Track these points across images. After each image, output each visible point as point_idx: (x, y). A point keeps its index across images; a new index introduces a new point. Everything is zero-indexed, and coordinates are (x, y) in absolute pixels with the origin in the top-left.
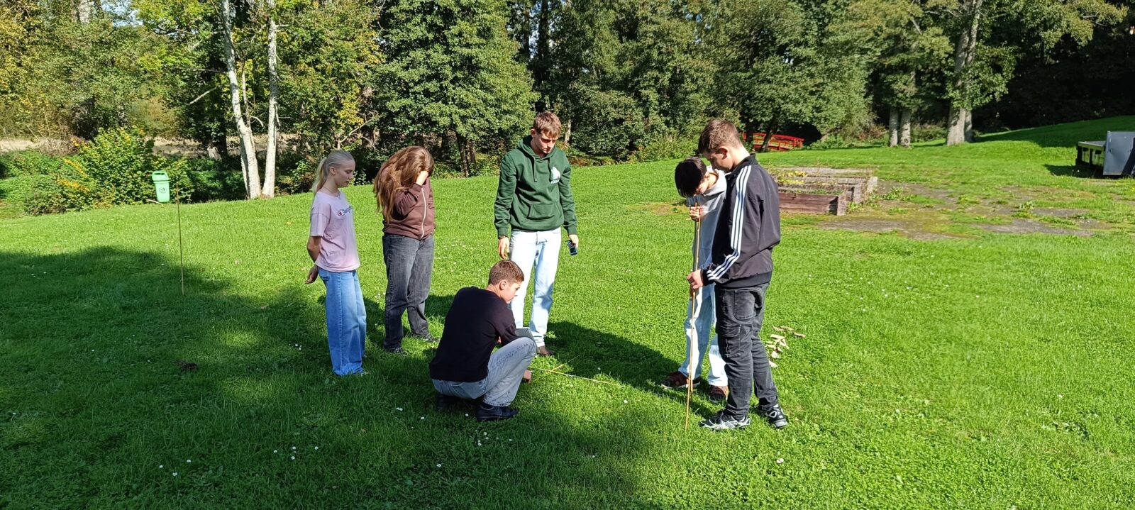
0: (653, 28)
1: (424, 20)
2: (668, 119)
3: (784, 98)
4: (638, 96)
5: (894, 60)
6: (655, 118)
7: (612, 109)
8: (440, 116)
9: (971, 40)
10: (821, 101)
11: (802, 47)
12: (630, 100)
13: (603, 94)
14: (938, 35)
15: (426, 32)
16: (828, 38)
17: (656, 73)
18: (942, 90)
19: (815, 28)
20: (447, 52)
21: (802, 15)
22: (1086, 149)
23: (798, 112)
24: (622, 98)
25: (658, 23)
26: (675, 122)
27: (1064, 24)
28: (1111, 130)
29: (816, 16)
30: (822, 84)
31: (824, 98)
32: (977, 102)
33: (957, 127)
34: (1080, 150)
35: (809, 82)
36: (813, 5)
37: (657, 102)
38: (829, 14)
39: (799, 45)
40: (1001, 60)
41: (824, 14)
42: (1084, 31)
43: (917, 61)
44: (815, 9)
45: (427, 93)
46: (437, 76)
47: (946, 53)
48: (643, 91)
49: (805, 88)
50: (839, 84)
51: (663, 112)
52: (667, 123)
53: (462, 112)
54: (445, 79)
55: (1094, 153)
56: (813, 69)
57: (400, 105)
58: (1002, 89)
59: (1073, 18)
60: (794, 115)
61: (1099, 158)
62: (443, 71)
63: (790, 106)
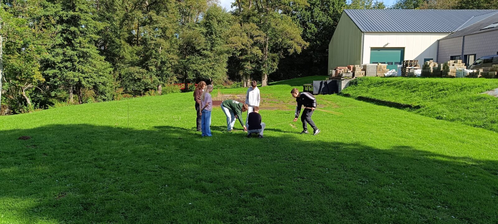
0: (154, 42)
1: (61, 36)
2: (160, 78)
3: (201, 70)
4: (148, 69)
5: (244, 57)
6: (155, 78)
7: (137, 74)
8: (74, 77)
9: (266, 51)
10: (214, 71)
11: (205, 51)
12: (144, 71)
13: (132, 68)
14: (257, 49)
15: (63, 41)
16: (214, 48)
17: (155, 60)
18: (259, 68)
19: (210, 44)
20: (73, 50)
21: (204, 39)
22: (306, 86)
23: (206, 75)
24: (141, 70)
25: (156, 40)
26: (163, 79)
27: (294, 47)
28: (314, 80)
29: (209, 39)
30: (214, 65)
32: (270, 72)
33: (265, 80)
34: (304, 87)
35: (208, 64)
36: (208, 35)
37: (155, 71)
38: (214, 39)
39: (204, 50)
40: (275, 58)
41: (212, 39)
42: (299, 50)
43: (251, 58)
44: (209, 37)
45: (66, 67)
46: (71, 60)
47: (261, 55)
48: (150, 67)
49: (208, 66)
50: (219, 65)
51: (157, 75)
52: (160, 80)
53: (84, 75)
54: (75, 62)
55: (309, 87)
56: (210, 59)
57: (52, 73)
58: (276, 67)
59: (295, 45)
60: (204, 76)
61: (311, 89)
62: (74, 58)
63: (203, 73)
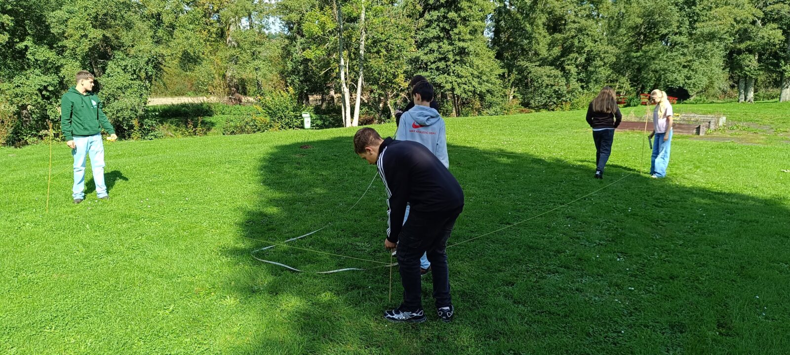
0: (576, 25)
2: (583, 84)
3: (664, 70)
4: (563, 69)
5: (743, 45)
6: (575, 84)
7: (546, 78)
8: (446, 83)
10: (691, 72)
11: (678, 36)
12: (558, 73)
13: (539, 69)
14: (774, 29)
16: (696, 30)
17: (576, 55)
19: (687, 23)
20: (451, 44)
21: (678, 14)
23: (674, 80)
24: (553, 71)
26: (588, 86)
29: (688, 15)
30: (692, 61)
31: (693, 70)
35: (682, 60)
36: (686, 7)
37: (576, 74)
38: (697, 13)
39: (676, 34)
41: (694, 13)
43: (759, 46)
44: (687, 10)
45: (438, 69)
46: (445, 59)
47: (780, 40)
48: (567, 67)
49: (679, 63)
50: (704, 61)
51: (580, 80)
52: (582, 87)
53: (459, 80)
54: (449, 61)
56: (686, 50)
60: (671, 82)
62: (448, 56)
63: (668, 75)
